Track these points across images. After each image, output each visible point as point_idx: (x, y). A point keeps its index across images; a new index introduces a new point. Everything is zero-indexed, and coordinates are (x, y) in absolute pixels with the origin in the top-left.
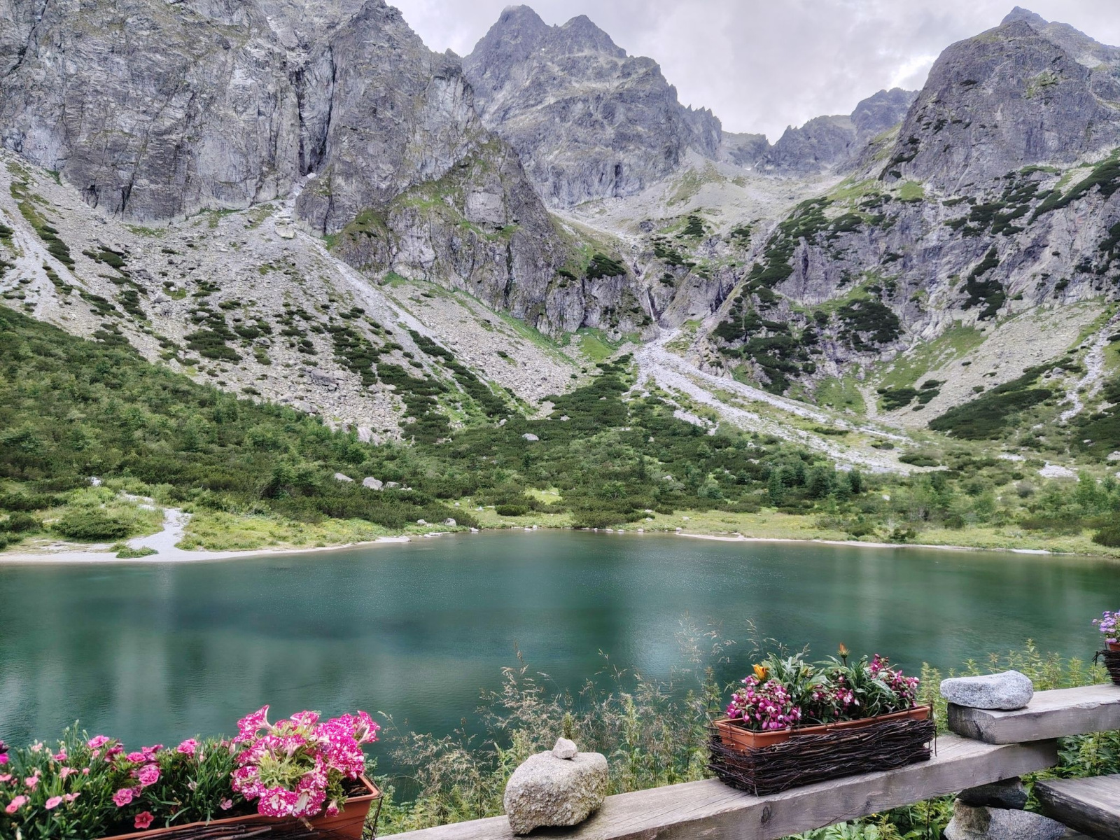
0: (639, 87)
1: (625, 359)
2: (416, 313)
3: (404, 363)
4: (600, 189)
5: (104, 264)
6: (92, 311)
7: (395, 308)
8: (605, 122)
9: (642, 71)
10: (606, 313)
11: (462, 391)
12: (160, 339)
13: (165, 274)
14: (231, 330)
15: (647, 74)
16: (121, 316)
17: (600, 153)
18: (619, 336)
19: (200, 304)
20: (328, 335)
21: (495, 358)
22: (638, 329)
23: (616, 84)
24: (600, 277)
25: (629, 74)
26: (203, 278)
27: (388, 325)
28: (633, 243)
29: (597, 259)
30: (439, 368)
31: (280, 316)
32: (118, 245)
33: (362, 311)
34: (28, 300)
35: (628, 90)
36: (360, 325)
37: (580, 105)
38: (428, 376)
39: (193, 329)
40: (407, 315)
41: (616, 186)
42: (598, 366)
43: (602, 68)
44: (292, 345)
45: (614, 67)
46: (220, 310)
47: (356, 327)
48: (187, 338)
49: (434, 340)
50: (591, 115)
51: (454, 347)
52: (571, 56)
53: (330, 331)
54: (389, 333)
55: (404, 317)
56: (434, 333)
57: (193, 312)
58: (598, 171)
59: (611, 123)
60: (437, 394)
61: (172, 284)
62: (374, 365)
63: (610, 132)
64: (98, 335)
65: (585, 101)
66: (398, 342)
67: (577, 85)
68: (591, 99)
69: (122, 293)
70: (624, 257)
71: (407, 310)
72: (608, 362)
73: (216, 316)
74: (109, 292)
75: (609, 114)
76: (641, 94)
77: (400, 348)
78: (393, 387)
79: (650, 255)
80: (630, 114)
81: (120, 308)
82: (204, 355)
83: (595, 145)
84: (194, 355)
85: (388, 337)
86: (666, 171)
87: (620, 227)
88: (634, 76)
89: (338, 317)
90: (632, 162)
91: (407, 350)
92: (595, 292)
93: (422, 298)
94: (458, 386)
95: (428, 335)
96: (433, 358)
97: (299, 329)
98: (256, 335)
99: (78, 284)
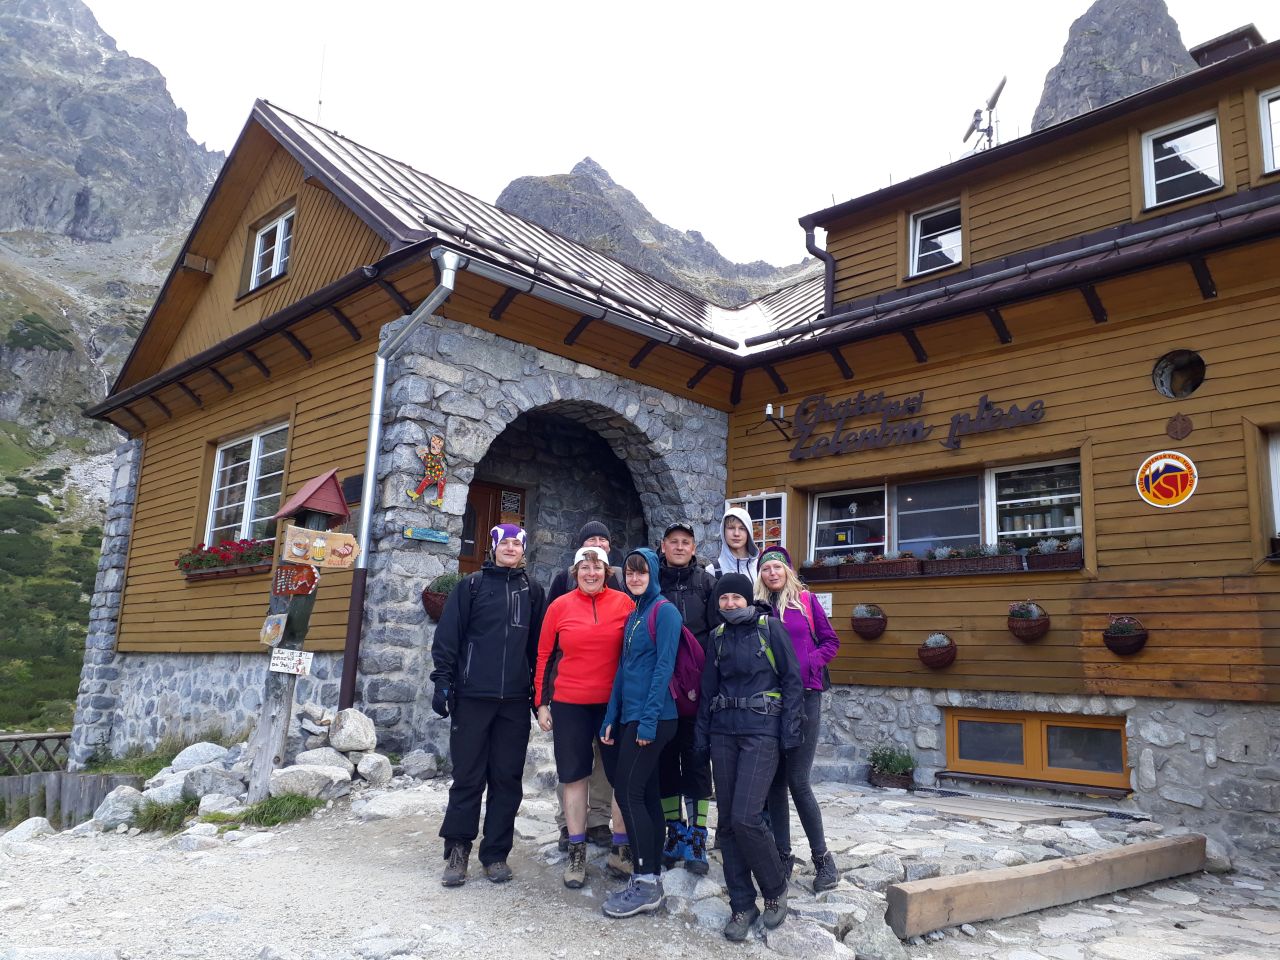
0: (130, 98)
1: (56, 476)
4: (47, 219)
8: (69, 129)
9: (138, 77)
10: (33, 401)
15: (144, 83)
17: (54, 169)
18: (51, 438)
22: (83, 433)
23: (95, 81)
24: (29, 348)
25: (117, 76)
28: (92, 308)
29: (29, 321)
35: (113, 96)
37: (30, 93)
41: (76, 220)
42: (10, 480)
43: (75, 52)
45: (96, 57)
50: (46, 112)
52: (27, 20)
58: (47, 193)
59: (79, 133)
63: (75, 145)
65: (38, 89)
67: (29, 64)
68: (50, 90)
70: (74, 324)
72: (25, 476)
75: (77, 118)
76: (133, 109)
79: (117, 332)
80: (111, 130)
83: (49, 155)
86: (157, 221)
87: (73, 281)
88: (125, 81)
90: (106, 195)
92: (17, 369)
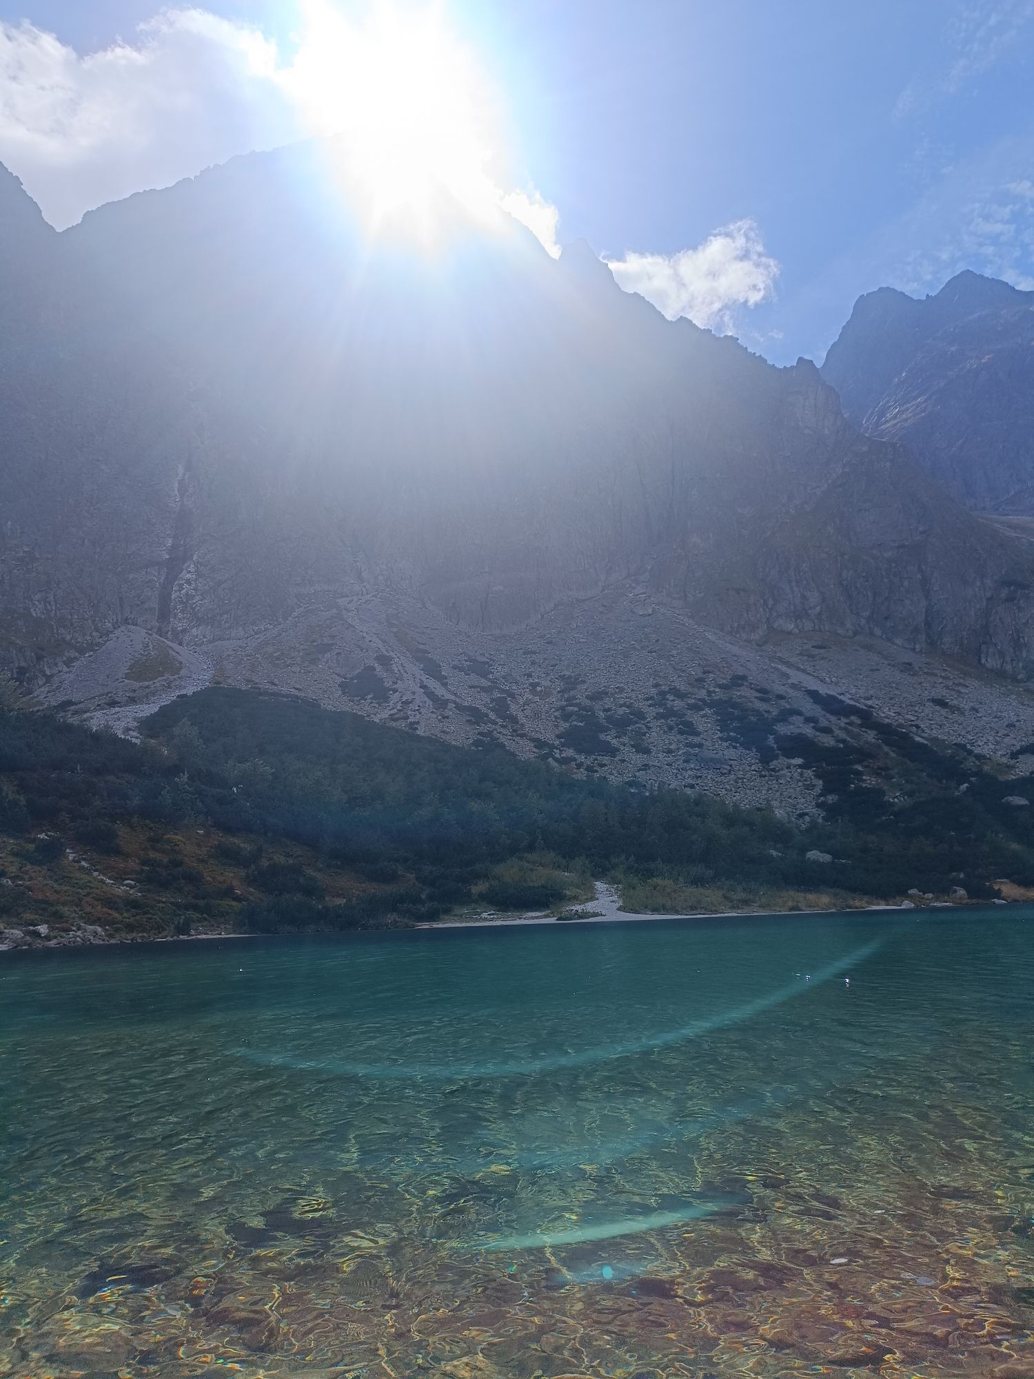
2: (810, 670)
3: (808, 730)
5: (473, 676)
6: (467, 721)
7: (784, 668)
11: (893, 755)
12: (533, 740)
13: (529, 676)
14: (604, 722)
16: (495, 723)
19: (567, 700)
20: (708, 711)
21: (929, 708)
26: (567, 673)
27: (779, 689)
30: (856, 730)
31: (651, 698)
32: (483, 655)
33: (744, 678)
34: (411, 719)
36: (744, 694)
38: (843, 741)
39: (565, 726)
40: (799, 673)
44: (671, 728)
46: (588, 703)
47: (741, 697)
48: (559, 737)
49: (841, 697)
51: (870, 703)
53: (710, 706)
54: (781, 697)
55: (796, 677)
56: (839, 690)
57: (562, 708)
60: (859, 762)
61: (538, 684)
62: (771, 737)
64: (477, 743)
66: (795, 706)
69: (492, 700)
71: (798, 669)
73: (584, 709)
74: (481, 702)
77: (799, 713)
78: (799, 761)
81: (492, 716)
82: (579, 752)
84: (570, 752)
85: (783, 702)
89: (717, 690)
91: (808, 715)
93: (816, 651)
94: (886, 749)
95: (831, 693)
96: (844, 720)
97: (675, 709)
98: (630, 723)
99: (453, 697)
